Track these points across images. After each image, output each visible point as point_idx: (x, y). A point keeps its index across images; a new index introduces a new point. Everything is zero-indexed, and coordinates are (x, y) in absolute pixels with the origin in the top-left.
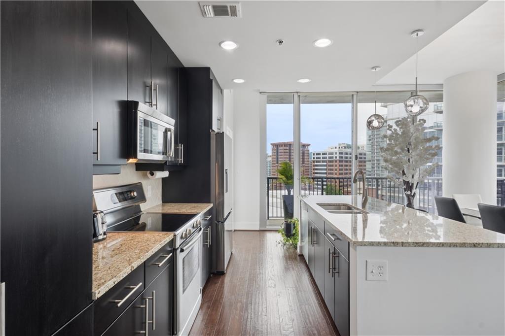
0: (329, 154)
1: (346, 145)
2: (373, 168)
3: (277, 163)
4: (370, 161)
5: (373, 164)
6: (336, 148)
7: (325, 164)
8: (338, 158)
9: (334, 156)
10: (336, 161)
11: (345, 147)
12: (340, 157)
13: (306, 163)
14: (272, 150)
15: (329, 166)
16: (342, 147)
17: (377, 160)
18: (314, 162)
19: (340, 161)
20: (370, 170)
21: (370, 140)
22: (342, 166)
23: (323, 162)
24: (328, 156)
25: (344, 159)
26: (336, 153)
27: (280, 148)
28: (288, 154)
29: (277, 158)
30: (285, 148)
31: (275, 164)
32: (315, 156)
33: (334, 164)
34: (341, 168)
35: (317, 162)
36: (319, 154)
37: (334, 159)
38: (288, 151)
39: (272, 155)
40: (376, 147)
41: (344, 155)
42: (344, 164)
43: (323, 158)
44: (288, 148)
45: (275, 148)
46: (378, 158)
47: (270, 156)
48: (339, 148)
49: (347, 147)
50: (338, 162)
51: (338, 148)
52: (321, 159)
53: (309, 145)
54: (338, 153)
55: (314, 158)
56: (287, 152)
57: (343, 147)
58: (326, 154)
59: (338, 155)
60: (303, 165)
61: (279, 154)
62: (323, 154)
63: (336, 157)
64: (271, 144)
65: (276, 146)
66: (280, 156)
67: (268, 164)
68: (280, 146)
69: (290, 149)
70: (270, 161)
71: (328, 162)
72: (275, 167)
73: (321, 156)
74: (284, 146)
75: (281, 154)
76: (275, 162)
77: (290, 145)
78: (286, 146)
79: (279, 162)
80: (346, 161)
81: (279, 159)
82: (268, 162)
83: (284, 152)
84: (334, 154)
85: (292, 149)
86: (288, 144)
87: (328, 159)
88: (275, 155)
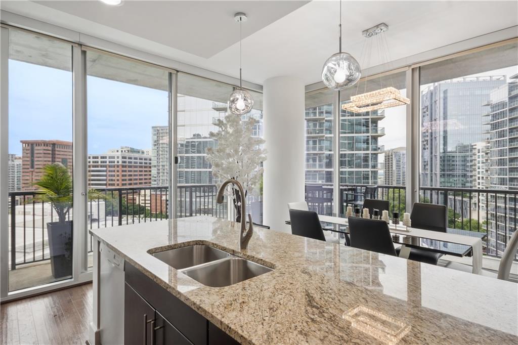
0: (109, 158)
1: (129, 149)
2: (158, 173)
3: (32, 167)
4: (155, 166)
5: (158, 170)
6: (118, 151)
7: (105, 169)
8: (120, 163)
9: (116, 160)
10: (118, 167)
11: (128, 151)
12: (123, 162)
14: (23, 150)
15: (110, 171)
16: (125, 151)
17: (162, 165)
18: (90, 167)
19: (123, 166)
20: (155, 176)
21: (155, 145)
22: (126, 171)
23: (101, 166)
24: (108, 160)
25: (127, 164)
26: (118, 158)
27: (36, 148)
28: (51, 156)
29: (32, 161)
30: (46, 148)
31: (28, 169)
32: (92, 160)
33: (116, 169)
34: (124, 173)
35: (93, 167)
36: (97, 158)
37: (116, 163)
38: (50, 152)
39: (23, 157)
40: (161, 152)
41: (127, 160)
42: (127, 169)
43: (101, 162)
44: (50, 148)
45: (29, 148)
47: (20, 158)
48: (122, 151)
49: (131, 151)
50: (120, 167)
51: (120, 151)
52: (100, 163)
54: (120, 157)
55: (89, 162)
56: (49, 154)
57: (127, 151)
58: (105, 157)
59: (120, 160)
61: (35, 155)
62: (102, 158)
63: (118, 162)
64: (21, 142)
65: (30, 145)
66: (38, 159)
67: (16, 169)
68: (36, 145)
69: (53, 150)
70: (20, 164)
71: (108, 166)
72: (28, 172)
73: (99, 160)
74: (43, 145)
75: (38, 155)
76: (29, 167)
77: (54, 145)
78: (47, 146)
79: (36, 167)
80: (130, 167)
81: (36, 163)
82: (16, 166)
83: (44, 153)
84: (116, 158)
85: (56, 149)
86: (50, 144)
87: (108, 163)
88: (27, 157)
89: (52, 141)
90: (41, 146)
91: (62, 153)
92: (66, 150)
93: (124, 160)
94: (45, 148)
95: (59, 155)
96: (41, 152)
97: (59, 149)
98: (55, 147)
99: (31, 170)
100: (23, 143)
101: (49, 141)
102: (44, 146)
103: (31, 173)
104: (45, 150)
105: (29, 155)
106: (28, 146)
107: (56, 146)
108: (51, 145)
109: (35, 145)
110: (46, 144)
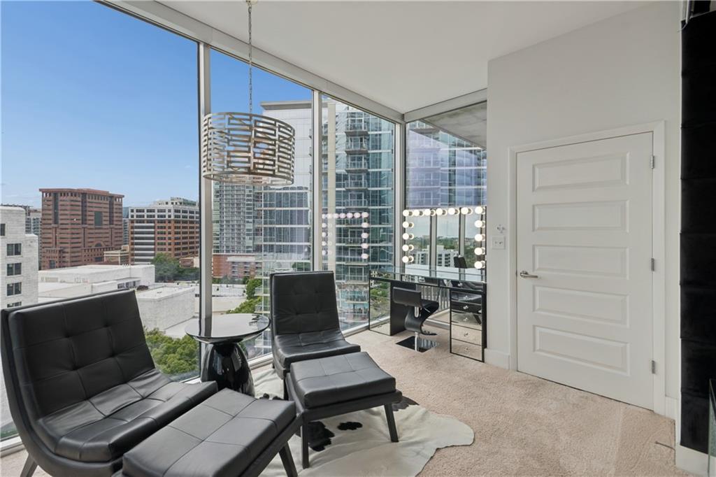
0: (158, 212)
1: (182, 201)
2: (221, 230)
3: (56, 222)
4: (217, 222)
5: (222, 226)
6: (167, 203)
7: (153, 225)
8: (172, 218)
9: (167, 214)
10: (170, 222)
11: (181, 203)
12: (176, 216)
13: (115, 223)
14: (43, 201)
15: (159, 228)
16: (176, 203)
17: (227, 221)
19: (177, 222)
20: (218, 233)
21: (217, 196)
22: (179, 228)
23: (148, 222)
24: (156, 214)
25: (188, 219)
26: (170, 211)
27: (60, 198)
28: (80, 208)
29: (56, 215)
30: (75, 198)
31: (50, 224)
32: (135, 214)
33: (167, 225)
34: (177, 230)
35: (137, 222)
36: (141, 211)
37: (167, 217)
38: (80, 204)
39: (43, 210)
40: (224, 205)
41: (181, 214)
42: (181, 225)
43: (148, 216)
44: (80, 199)
45: (51, 198)
46: (228, 219)
47: (36, 211)
48: (173, 203)
49: (184, 203)
50: (173, 222)
51: (170, 203)
52: (146, 218)
53: (122, 197)
54: (172, 211)
55: (132, 216)
56: (79, 206)
57: (178, 204)
58: (154, 211)
59: (172, 214)
60: (112, 226)
61: (60, 208)
62: (149, 211)
63: (170, 216)
64: (40, 190)
65: (52, 194)
66: (62, 212)
67: (32, 224)
68: (61, 195)
69: (84, 202)
70: (37, 219)
71: (156, 222)
72: (50, 229)
73: (146, 214)
74: (70, 194)
75: (63, 208)
76: (51, 222)
77: (84, 194)
78: (75, 196)
79: (60, 222)
80: (186, 222)
81: (60, 217)
82: (32, 221)
83: (72, 205)
84: (167, 211)
85: (88, 200)
86: (79, 193)
87: (156, 218)
88: (50, 210)
89: (82, 190)
90: (68, 195)
91: (94, 205)
92: (100, 201)
93: (177, 214)
94: (72, 198)
95: (92, 207)
96: (68, 203)
97: (90, 200)
98: (86, 198)
99: (53, 225)
100: (43, 193)
101: (78, 190)
102: (72, 195)
103: (54, 230)
104: (72, 201)
105: (51, 207)
106: (50, 195)
107: (87, 196)
108: (81, 195)
109: (59, 195)
110: (73, 193)
